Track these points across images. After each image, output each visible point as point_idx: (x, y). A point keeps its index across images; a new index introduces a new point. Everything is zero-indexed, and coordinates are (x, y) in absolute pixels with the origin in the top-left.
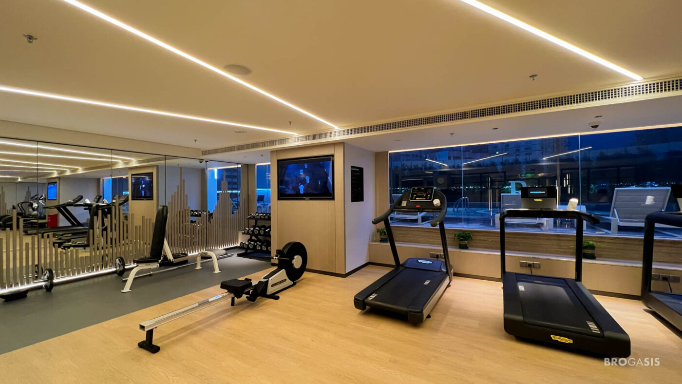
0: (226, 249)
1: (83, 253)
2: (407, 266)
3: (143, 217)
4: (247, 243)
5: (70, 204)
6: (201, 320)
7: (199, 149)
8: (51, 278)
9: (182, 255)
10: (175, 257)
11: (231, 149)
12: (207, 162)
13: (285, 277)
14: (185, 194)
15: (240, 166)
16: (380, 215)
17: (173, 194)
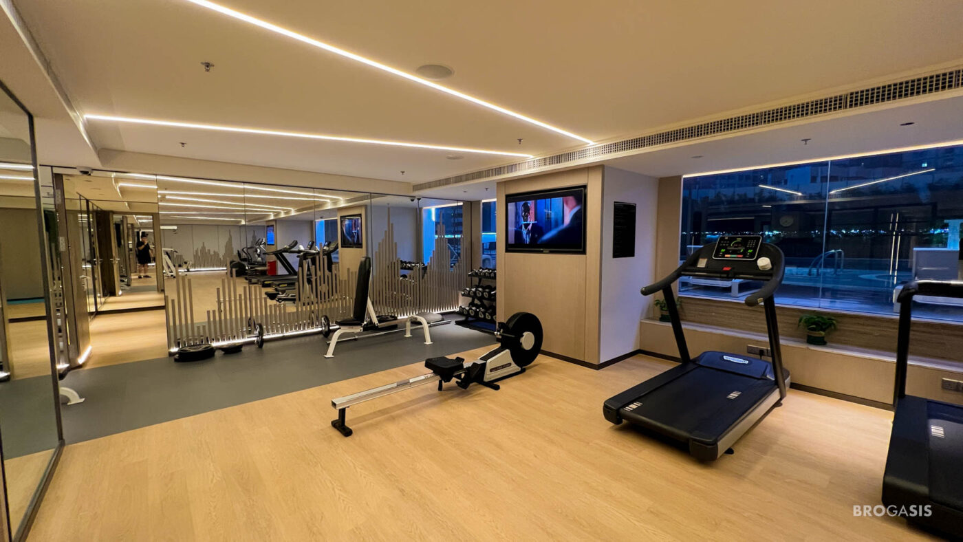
0: (442, 314)
1: (291, 308)
2: (701, 363)
3: (348, 269)
4: (467, 308)
5: (286, 250)
6: (401, 404)
7: (409, 183)
8: (261, 334)
9: (391, 319)
10: (381, 319)
11: (447, 182)
12: (419, 199)
13: (510, 360)
14: (395, 241)
15: (461, 204)
16: (661, 278)
17: (381, 241)
